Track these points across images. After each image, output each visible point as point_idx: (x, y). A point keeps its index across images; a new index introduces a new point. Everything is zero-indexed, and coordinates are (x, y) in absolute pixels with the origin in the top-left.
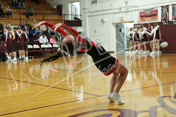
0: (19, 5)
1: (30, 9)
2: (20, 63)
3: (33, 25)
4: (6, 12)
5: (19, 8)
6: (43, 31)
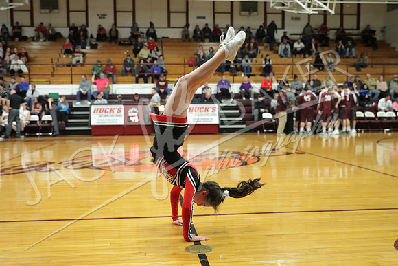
0: (345, 52)
1: (363, 58)
2: (344, 138)
3: (365, 81)
5: (345, 56)
6: (381, 91)
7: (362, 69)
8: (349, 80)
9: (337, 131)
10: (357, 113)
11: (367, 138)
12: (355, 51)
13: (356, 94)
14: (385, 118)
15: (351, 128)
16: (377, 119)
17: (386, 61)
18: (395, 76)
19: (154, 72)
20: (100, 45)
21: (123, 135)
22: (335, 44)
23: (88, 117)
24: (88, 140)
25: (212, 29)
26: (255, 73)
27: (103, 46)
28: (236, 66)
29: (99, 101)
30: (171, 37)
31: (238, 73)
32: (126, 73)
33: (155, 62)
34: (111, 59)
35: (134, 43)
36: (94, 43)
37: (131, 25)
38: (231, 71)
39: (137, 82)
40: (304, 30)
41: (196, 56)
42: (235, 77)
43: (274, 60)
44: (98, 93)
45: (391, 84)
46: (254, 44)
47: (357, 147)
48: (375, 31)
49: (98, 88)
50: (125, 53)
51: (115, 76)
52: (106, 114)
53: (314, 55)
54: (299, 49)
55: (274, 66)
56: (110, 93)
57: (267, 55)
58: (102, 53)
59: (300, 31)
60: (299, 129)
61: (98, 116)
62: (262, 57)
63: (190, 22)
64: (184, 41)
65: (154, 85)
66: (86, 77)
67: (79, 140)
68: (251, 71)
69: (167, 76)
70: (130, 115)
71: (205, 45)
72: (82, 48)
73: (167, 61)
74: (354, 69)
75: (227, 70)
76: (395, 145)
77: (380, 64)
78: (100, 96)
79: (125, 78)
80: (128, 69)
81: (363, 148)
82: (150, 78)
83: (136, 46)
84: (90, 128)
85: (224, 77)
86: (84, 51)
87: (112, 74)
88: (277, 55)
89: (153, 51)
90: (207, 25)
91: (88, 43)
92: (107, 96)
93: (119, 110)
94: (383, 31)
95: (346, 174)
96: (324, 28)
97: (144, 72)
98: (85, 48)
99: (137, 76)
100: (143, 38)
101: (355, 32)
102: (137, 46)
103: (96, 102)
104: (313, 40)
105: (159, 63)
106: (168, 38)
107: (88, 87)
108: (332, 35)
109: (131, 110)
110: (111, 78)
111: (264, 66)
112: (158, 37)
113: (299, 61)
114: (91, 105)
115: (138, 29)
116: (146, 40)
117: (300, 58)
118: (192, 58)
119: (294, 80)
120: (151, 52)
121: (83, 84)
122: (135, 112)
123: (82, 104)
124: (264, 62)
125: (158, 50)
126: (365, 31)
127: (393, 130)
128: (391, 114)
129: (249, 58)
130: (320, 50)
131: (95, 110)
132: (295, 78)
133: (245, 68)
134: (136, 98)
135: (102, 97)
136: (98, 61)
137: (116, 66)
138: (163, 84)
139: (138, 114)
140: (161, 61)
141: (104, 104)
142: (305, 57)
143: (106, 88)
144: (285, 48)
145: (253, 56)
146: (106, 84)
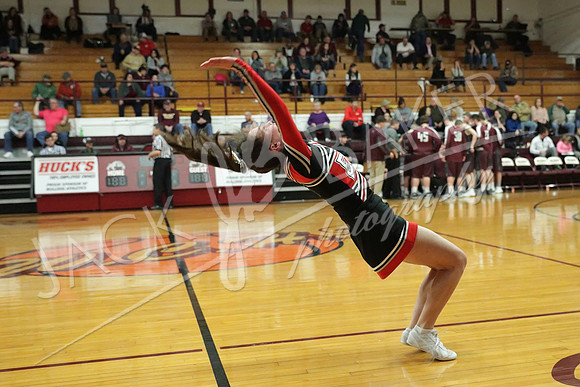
0: (481, 59)
1: (510, 69)
4: (452, 78)
6: (538, 123)
7: (509, 88)
8: (488, 107)
9: (472, 192)
10: (503, 160)
11: (520, 200)
12: (497, 57)
13: (501, 130)
14: (547, 166)
15: (496, 185)
16: (534, 169)
17: (545, 74)
18: (560, 98)
19: (152, 96)
20: (48, 46)
21: (99, 211)
22: (464, 47)
23: (29, 179)
24: (30, 222)
25: (256, 20)
26: (333, 96)
27: (55, 49)
28: (300, 83)
29: (50, 149)
30: (183, 32)
31: (303, 96)
32: (99, 98)
33: (155, 78)
34: (71, 72)
35: (113, 43)
36: (35, 42)
37: (108, 11)
38: (291, 93)
39: (122, 114)
40: (414, 21)
42: (299, 104)
43: (364, 72)
44: (48, 135)
45: (554, 112)
46: (330, 45)
47: (505, 216)
48: (526, 25)
49: (47, 126)
50: (98, 61)
51: (78, 102)
52: (64, 174)
53: (430, 65)
54: (406, 55)
55: (364, 83)
56: (71, 135)
57: (353, 65)
58: (53, 61)
59: (406, 23)
60: (410, 189)
61: (48, 177)
63: (215, 7)
64: (207, 40)
65: (154, 120)
66: (21, 105)
67: (12, 223)
68: (326, 93)
69: (178, 102)
70: (110, 174)
71: (243, 48)
72: (13, 52)
73: (176, 75)
75: (285, 92)
76: (563, 210)
77: (536, 79)
78: (50, 141)
80: (104, 90)
81: (515, 217)
82: (147, 106)
83: (117, 48)
84: (35, 201)
86: (16, 56)
87: (73, 100)
88: (369, 65)
89: (149, 58)
90: (246, 11)
91: (24, 43)
92: (65, 140)
93: (90, 166)
94: (538, 25)
95: (492, 262)
96: (446, 19)
97: (135, 96)
98: (18, 52)
99: (121, 102)
100: (131, 33)
101: (496, 26)
102: (120, 49)
103: (43, 152)
104: (429, 39)
105: (161, 79)
106: (177, 34)
107: (26, 123)
108: (458, 31)
109: (112, 165)
110: (71, 107)
111: (348, 83)
112: (159, 32)
113: (405, 72)
114: (35, 157)
115: (120, 17)
116: (135, 38)
117: (409, 69)
119: (399, 107)
120: (146, 61)
121: (17, 118)
122: (120, 169)
123: (16, 156)
124: (347, 77)
125: (158, 56)
126: (511, 25)
127: (560, 187)
128: (555, 161)
129: (323, 69)
130: (440, 56)
131: (42, 167)
132: (400, 104)
133: (316, 87)
134: (122, 142)
135: (56, 143)
136: (45, 77)
137: (80, 84)
138: (170, 116)
139: (125, 171)
140: (166, 75)
141: (60, 156)
142: (416, 68)
143: (62, 126)
144: (383, 52)
145: (328, 66)
146: (61, 119)
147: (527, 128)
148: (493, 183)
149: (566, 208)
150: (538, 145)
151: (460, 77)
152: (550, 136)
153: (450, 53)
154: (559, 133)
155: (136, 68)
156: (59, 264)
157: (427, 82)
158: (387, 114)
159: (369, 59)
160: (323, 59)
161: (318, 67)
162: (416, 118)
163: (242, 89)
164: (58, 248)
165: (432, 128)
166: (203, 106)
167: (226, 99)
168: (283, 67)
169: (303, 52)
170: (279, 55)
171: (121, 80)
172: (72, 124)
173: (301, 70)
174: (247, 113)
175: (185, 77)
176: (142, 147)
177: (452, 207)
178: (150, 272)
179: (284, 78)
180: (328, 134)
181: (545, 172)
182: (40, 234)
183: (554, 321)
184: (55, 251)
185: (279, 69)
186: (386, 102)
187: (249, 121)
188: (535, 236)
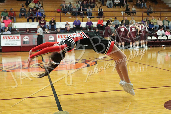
1: (150, 8)
2: (141, 50)
3: (151, 21)
4: (132, 11)
6: (159, 25)
7: (150, 14)
8: (143, 20)
9: (138, 47)
10: (148, 37)
12: (146, 4)
13: (147, 27)
14: (162, 39)
15: (145, 45)
16: (158, 40)
17: (162, 10)
18: (167, 18)
19: (37, 16)
21: (21, 51)
26: (94, 16)
27: (8, 1)
28: (84, 12)
29: (6, 32)
31: (85, 16)
32: (21, 16)
33: (38, 10)
34: (13, 8)
38: (81, 15)
39: (28, 22)
41: (61, 7)
42: (83, 19)
43: (104, 9)
44: (5, 28)
45: (165, 22)
47: (148, 55)
49: (5, 25)
50: (21, 5)
51: (15, 18)
52: (10, 40)
53: (125, 7)
54: (117, 3)
55: (104, 12)
56: (12, 28)
57: (100, 7)
58: (7, 5)
61: (5, 41)
62: (98, 7)
65: (38, 23)
68: (92, 15)
69: (45, 18)
70: (24, 40)
73: (45, 9)
74: (146, 14)
75: (79, 15)
76: (167, 53)
77: (159, 12)
78: (6, 30)
79: (21, 19)
80: (23, 14)
81: (152, 56)
82: (36, 19)
84: (1, 48)
85: (77, 18)
87: (13, 17)
88: (105, 7)
89: (37, 4)
92: (11, 30)
93: (18, 38)
95: (144, 70)
97: (32, 16)
99: (28, 18)
103: (4, 33)
105: (40, 11)
109: (25, 37)
110: (13, 19)
111: (99, 12)
113: (117, 9)
114: (1, 34)
117: (118, 8)
118: (59, 8)
119: (115, 20)
120: (36, 5)
122: (27, 38)
124: (99, 10)
125: (40, 4)
127: (166, 46)
128: (165, 38)
129: (91, 8)
130: (128, 4)
131: (3, 38)
132: (115, 19)
133: (89, 13)
134: (28, 30)
135: (8, 30)
136: (5, 10)
137: (16, 12)
138: (43, 22)
139: (29, 39)
140: (42, 9)
141: (9, 34)
142: (120, 8)
143: (10, 25)
144: (110, 3)
145: (93, 7)
146: (10, 23)
147: (156, 27)
148: (144, 44)
149: (168, 53)
150: (159, 32)
151: (134, 11)
152: (163, 30)
153: (132, 3)
154: (166, 29)
155: (33, 7)
156: (8, 68)
157: (124, 12)
158: (111, 22)
159: (106, 5)
160: (91, 5)
161: (89, 7)
162: (120, 24)
163: (65, 14)
164: (8, 63)
165: (125, 27)
166: (53, 19)
167: (60, 17)
168: (78, 7)
169: (85, 2)
170: (77, 3)
171: (28, 11)
172: (13, 25)
173: (84, 8)
174: (67, 21)
175: (48, 10)
176: (34, 32)
177: (131, 52)
178: (36, 71)
179: (78, 11)
180: (92, 28)
181: (161, 41)
182: (2, 59)
183: (164, 89)
184: (7, 64)
185: (77, 8)
186: (111, 18)
187: (67, 24)
188: (158, 62)
